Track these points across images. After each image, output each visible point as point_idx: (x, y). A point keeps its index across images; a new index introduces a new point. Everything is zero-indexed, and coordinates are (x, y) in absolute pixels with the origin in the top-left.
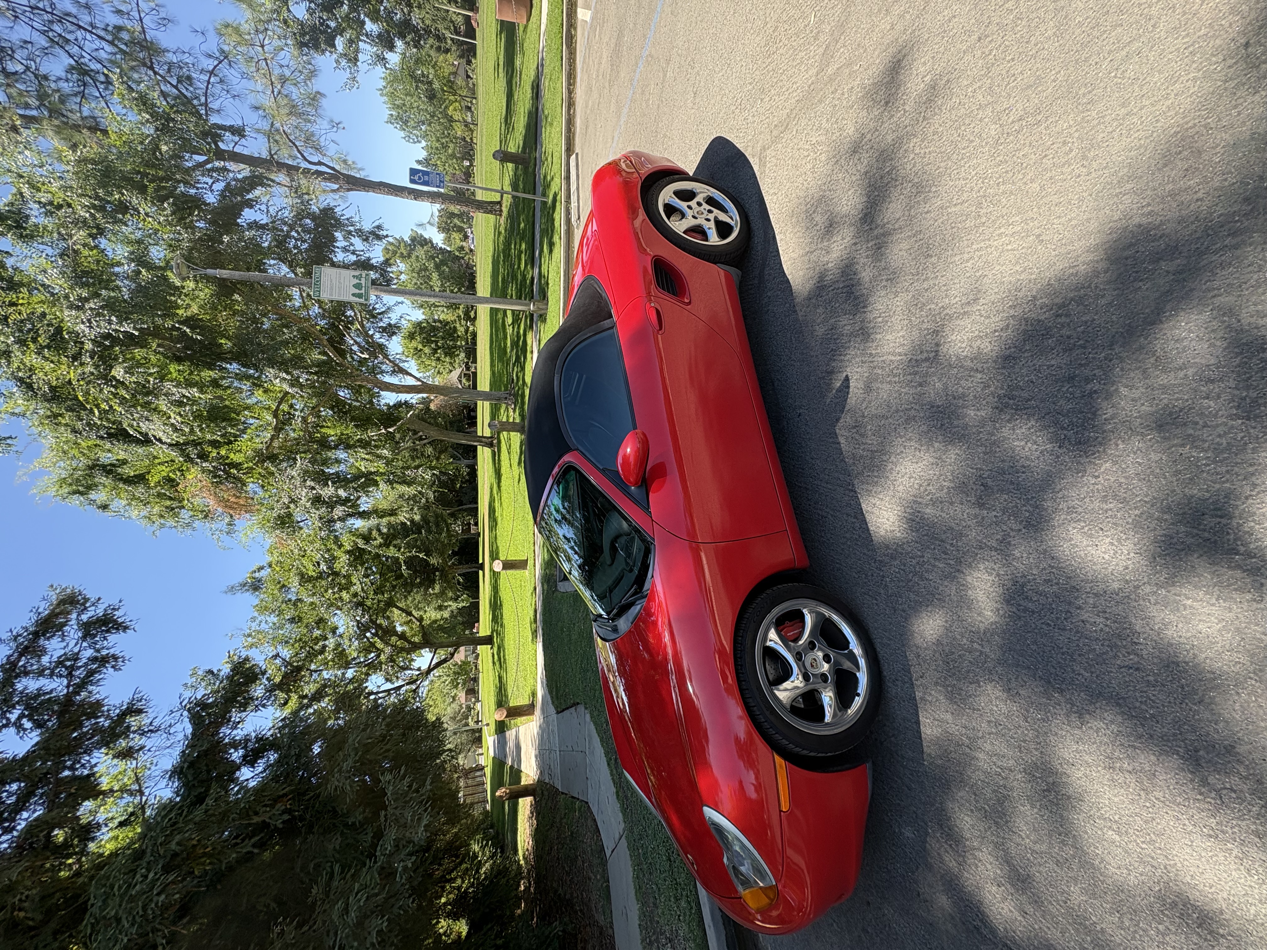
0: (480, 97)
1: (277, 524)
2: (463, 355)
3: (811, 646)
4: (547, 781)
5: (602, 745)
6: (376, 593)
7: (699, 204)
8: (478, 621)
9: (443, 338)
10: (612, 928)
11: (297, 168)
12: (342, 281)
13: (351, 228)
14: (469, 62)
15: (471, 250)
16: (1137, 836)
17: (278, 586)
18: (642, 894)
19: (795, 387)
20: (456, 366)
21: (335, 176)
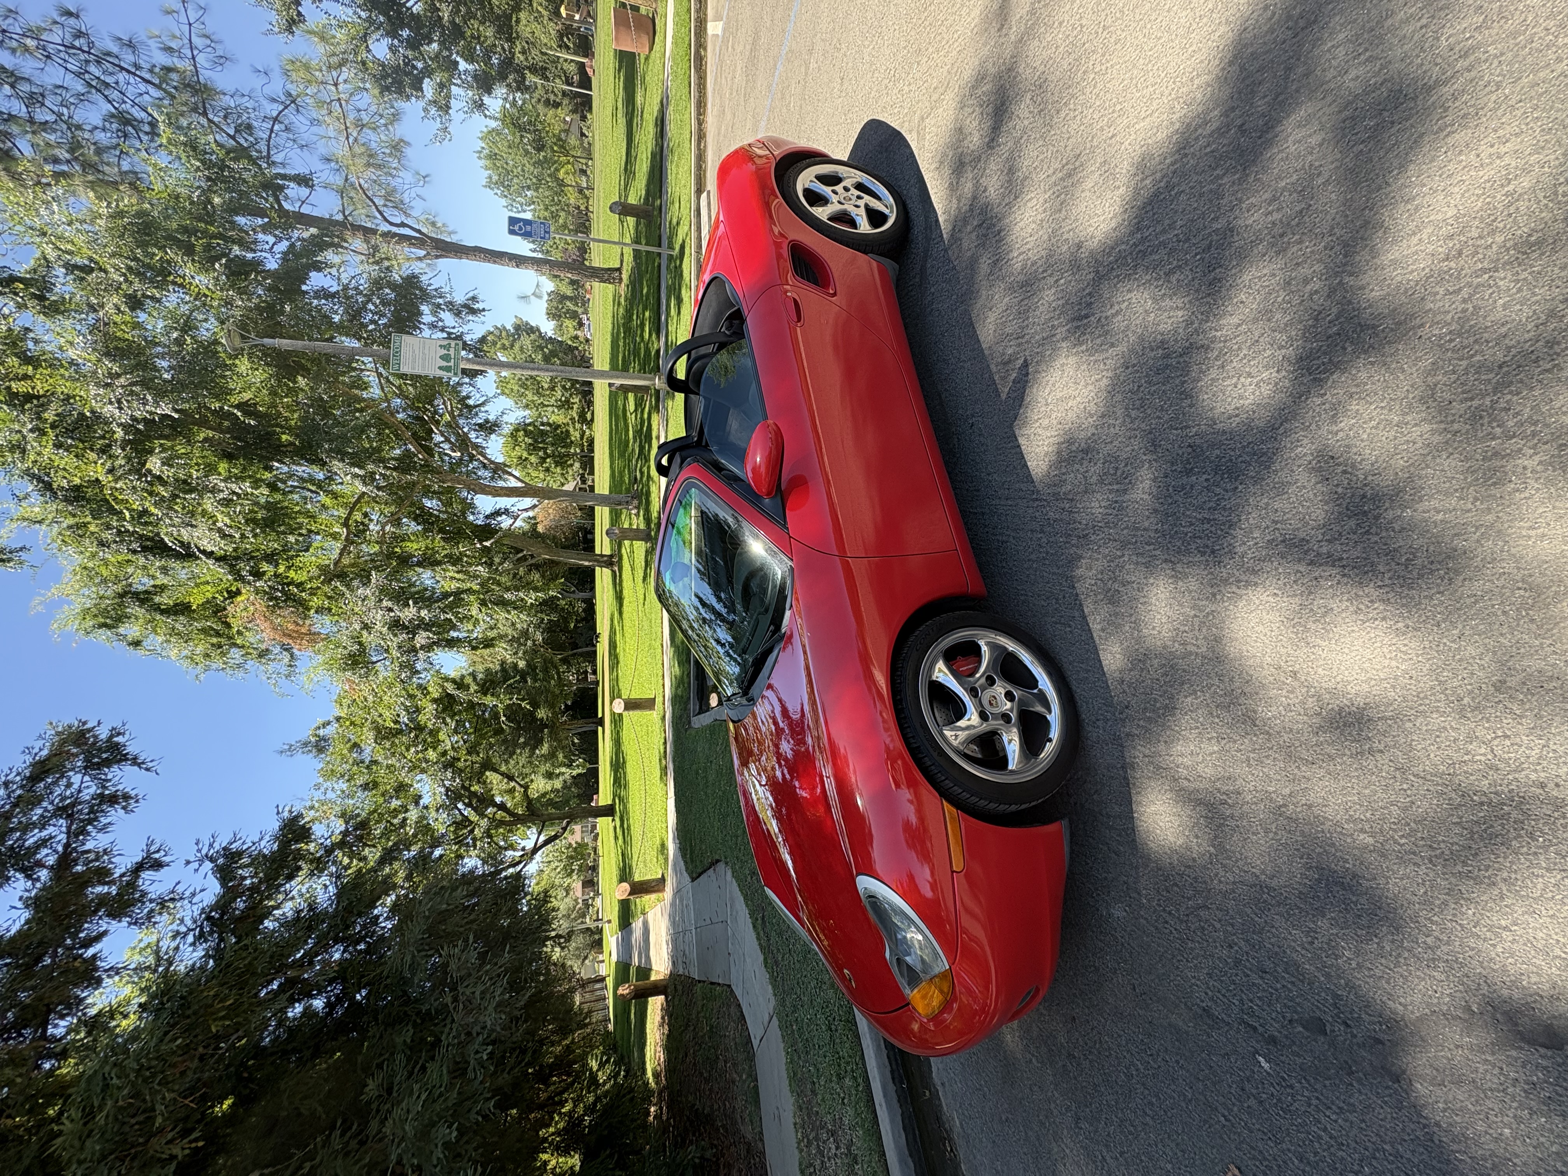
0: (596, 156)
1: (347, 665)
2: (577, 465)
3: (991, 681)
4: (680, 973)
5: (747, 906)
6: (469, 753)
7: (846, 189)
8: (597, 793)
9: (553, 445)
10: (762, 1140)
11: (374, 232)
12: (426, 352)
13: (441, 301)
14: (584, 118)
15: (587, 340)
16: (1395, 830)
17: (348, 746)
18: (797, 1081)
19: (966, 393)
20: (569, 478)
21: (421, 241)
